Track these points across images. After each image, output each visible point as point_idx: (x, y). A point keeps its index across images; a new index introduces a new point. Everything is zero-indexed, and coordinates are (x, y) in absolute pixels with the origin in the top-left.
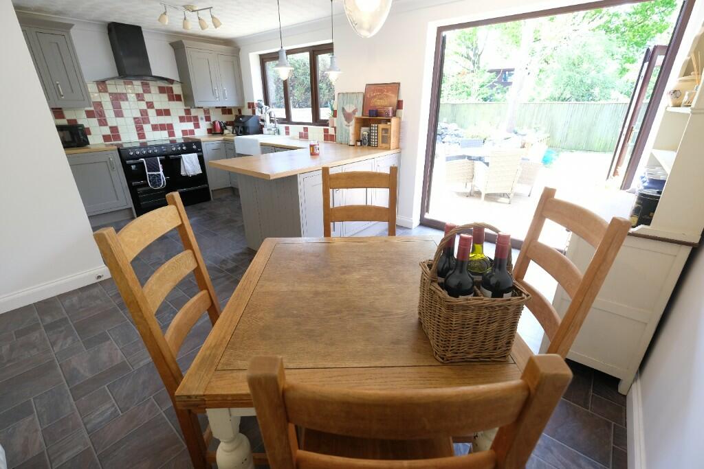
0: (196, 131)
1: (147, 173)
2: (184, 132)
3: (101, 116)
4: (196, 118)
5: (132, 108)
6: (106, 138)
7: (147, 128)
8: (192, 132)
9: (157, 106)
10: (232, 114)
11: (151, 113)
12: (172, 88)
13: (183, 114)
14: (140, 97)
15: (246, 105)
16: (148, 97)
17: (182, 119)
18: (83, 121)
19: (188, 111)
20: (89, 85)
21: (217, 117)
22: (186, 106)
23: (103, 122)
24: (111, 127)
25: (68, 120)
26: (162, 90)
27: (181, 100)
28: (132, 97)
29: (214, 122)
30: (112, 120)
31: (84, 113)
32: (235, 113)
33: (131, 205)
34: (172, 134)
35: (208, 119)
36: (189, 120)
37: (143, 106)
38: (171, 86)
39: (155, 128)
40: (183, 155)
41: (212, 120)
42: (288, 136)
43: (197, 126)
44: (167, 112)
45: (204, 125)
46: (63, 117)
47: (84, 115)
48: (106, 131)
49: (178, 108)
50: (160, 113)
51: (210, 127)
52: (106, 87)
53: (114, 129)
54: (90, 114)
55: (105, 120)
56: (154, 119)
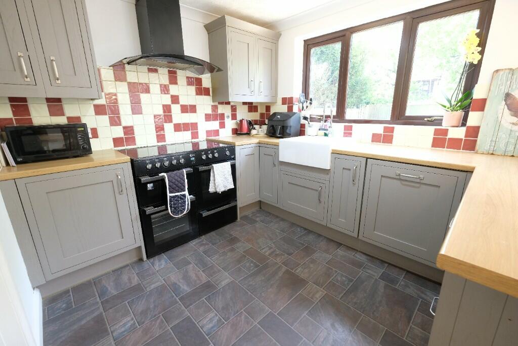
0: (221, 131)
1: (169, 195)
2: (209, 133)
3: (113, 112)
4: (222, 116)
5: (153, 102)
6: (117, 142)
7: (169, 128)
8: (216, 133)
9: (183, 101)
10: (257, 111)
11: (176, 109)
12: (201, 79)
13: (210, 111)
14: (165, 89)
15: (280, 101)
16: (174, 90)
17: (208, 118)
18: (90, 119)
19: (215, 108)
20: (103, 72)
21: (243, 114)
22: (213, 102)
23: (115, 121)
24: (124, 128)
25: (69, 118)
26: (190, 81)
27: (209, 94)
28: (155, 89)
29: (241, 121)
30: (127, 117)
31: (92, 108)
32: (262, 110)
33: (141, 242)
34: (195, 135)
35: (234, 117)
36: (215, 119)
37: (167, 100)
38: (200, 76)
39: (178, 128)
40: (214, 165)
41: (239, 118)
42: (348, 139)
43: (222, 125)
44: (192, 109)
45: (230, 124)
46: (62, 114)
47: (92, 110)
48: (119, 132)
49: (205, 104)
50: (185, 109)
51: (235, 127)
52: (125, 74)
53: (129, 130)
54: (99, 110)
55: (119, 118)
56: (179, 117)
